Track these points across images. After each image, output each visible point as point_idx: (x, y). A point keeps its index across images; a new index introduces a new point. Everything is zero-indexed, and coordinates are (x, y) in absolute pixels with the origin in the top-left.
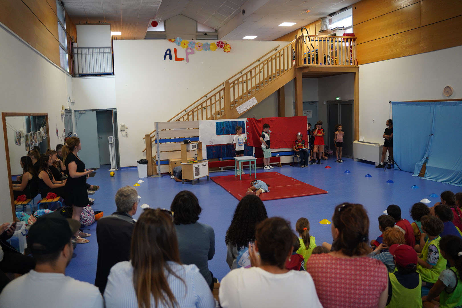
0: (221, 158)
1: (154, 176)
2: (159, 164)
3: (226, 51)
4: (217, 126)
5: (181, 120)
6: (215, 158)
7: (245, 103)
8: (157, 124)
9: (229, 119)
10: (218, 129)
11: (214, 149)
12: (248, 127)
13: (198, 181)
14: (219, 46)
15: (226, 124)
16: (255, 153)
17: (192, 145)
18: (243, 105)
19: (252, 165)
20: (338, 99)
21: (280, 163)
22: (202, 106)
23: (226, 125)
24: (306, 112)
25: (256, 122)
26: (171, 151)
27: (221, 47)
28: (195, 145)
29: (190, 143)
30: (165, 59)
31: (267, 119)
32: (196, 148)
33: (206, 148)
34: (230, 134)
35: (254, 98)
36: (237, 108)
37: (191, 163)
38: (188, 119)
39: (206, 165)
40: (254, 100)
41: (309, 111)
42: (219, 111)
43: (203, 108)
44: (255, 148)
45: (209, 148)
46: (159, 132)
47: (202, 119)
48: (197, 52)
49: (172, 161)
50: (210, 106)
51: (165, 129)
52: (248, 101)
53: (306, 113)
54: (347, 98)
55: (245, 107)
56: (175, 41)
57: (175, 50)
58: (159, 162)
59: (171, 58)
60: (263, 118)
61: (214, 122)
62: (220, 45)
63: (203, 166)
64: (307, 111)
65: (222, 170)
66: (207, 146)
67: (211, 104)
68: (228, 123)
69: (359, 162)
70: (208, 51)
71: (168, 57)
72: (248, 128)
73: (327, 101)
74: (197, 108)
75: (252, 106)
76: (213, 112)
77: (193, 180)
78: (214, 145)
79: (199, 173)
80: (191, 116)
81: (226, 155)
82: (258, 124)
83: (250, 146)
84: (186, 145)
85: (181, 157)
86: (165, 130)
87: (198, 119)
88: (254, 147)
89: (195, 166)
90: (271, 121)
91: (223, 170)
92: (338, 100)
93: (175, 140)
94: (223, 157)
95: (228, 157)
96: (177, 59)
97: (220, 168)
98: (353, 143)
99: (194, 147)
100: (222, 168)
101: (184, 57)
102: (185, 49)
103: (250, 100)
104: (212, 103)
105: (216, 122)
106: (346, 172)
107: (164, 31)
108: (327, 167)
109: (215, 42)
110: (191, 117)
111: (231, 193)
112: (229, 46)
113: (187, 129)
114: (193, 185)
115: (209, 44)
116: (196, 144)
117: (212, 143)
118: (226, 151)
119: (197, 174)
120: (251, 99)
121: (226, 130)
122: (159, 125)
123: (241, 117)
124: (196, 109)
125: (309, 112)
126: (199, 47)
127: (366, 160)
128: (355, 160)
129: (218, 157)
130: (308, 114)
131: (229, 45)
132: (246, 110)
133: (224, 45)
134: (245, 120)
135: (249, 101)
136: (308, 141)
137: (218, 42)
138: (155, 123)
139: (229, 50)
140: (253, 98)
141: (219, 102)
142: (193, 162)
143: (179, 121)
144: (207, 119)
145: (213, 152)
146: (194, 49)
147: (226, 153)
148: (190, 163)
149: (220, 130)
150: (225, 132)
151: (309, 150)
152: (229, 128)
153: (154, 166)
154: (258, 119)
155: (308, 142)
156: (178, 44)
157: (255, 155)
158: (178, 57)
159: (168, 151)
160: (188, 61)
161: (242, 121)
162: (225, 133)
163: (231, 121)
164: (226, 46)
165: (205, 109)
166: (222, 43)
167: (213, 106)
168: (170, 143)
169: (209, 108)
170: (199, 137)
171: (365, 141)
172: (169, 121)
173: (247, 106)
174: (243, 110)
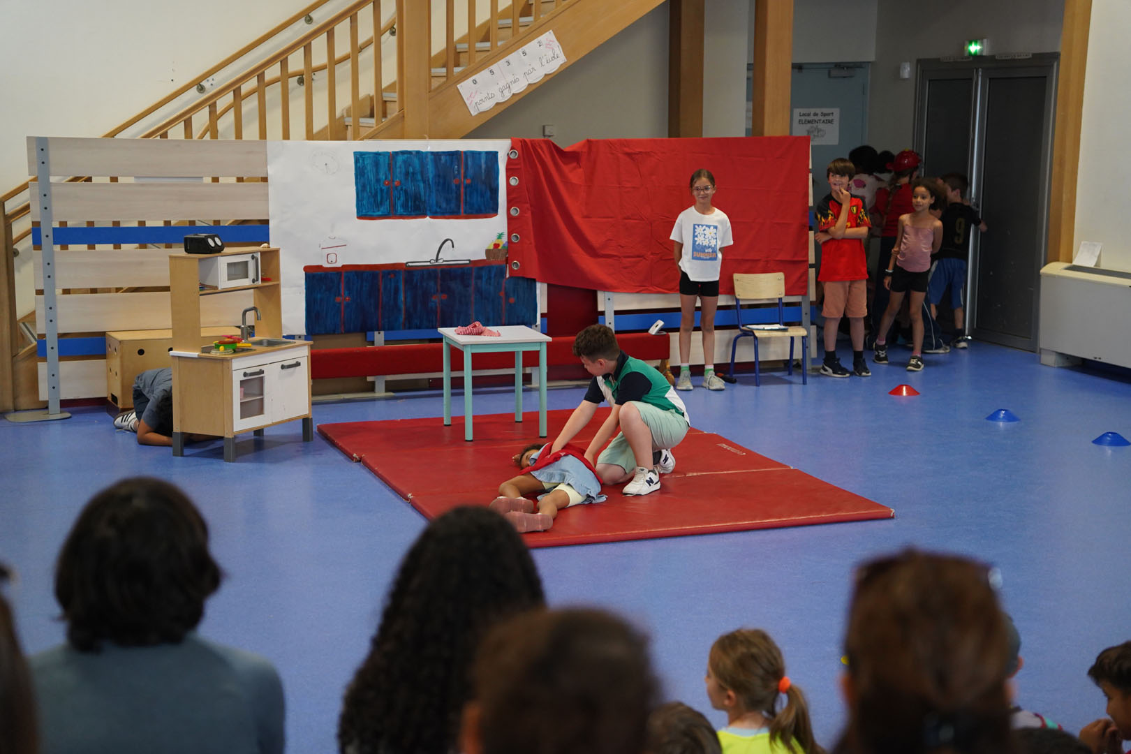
0: (379, 330)
1: (23, 417)
2: (52, 353)
4: (360, 173)
5: (177, 132)
6: (348, 331)
7: (502, 62)
8: (41, 148)
9: (424, 138)
10: (364, 187)
11: (342, 286)
12: (514, 182)
13: (257, 445)
15: (407, 163)
16: (545, 311)
17: (229, 265)
18: (491, 71)
19: (528, 370)
20: (974, 48)
21: (668, 366)
22: (284, 64)
23: (403, 170)
24: (810, 118)
25: (556, 164)
26: (118, 290)
28: (246, 263)
29: (218, 250)
31: (610, 144)
32: (247, 277)
33: (303, 282)
34: (423, 215)
35: (549, 36)
36: (465, 88)
37: (220, 353)
38: (212, 129)
39: (298, 364)
40: (548, 45)
41: (826, 111)
42: (372, 98)
43: (293, 82)
44: (549, 286)
45: (317, 279)
46: (54, 190)
47: (286, 136)
49: (121, 342)
50: (325, 73)
51: (87, 176)
52: (520, 51)
53: (809, 122)
54: (1024, 44)
55: (502, 83)
58: (52, 342)
60: (589, 141)
61: (345, 152)
63: (283, 367)
64: (813, 111)
65: (380, 392)
66: (306, 268)
67: (333, 62)
68: (416, 162)
69: (1070, 373)
72: (515, 187)
73: (919, 61)
74: (261, 77)
75: (537, 77)
76: (344, 101)
77: (228, 435)
78: (343, 266)
79: (262, 400)
80: (230, 116)
81: (402, 318)
82: (566, 169)
83: (524, 278)
84: (197, 262)
85: (169, 323)
86: (89, 179)
87: (263, 135)
88: (542, 281)
89: (240, 366)
90: (629, 155)
91: (387, 390)
92: (977, 57)
93: (144, 236)
94: (388, 327)
95: (410, 328)
97: (373, 383)
98: (1038, 276)
99: (238, 270)
100: (380, 382)
103: (526, 48)
104: (338, 55)
105: (355, 153)
106: (994, 417)
108: (897, 391)
110: (226, 123)
111: (419, 503)
113: (208, 180)
114: (225, 461)
116: (247, 258)
117: (332, 258)
118: (402, 297)
119: (253, 406)
120: (535, 41)
121: (406, 192)
122: (54, 155)
123: (480, 132)
124: (253, 83)
125: (824, 115)
127: (1105, 359)
128: (1049, 359)
129: (365, 328)
130: (821, 126)
132: (508, 95)
134: (501, 147)
135: (524, 53)
136: (812, 260)
138: (28, 138)
140: (543, 38)
141: (370, 51)
142: (233, 345)
143: (164, 136)
144: (310, 136)
145: (339, 299)
147: (403, 307)
148: (214, 354)
149: (376, 195)
150: (399, 204)
151: (812, 303)
152: (422, 185)
153: (23, 366)
154: (565, 146)
155: (812, 266)
157: (545, 320)
159: (108, 291)
161: (488, 153)
162: (400, 210)
163: (429, 149)
165: (301, 81)
167: (344, 70)
168: (117, 247)
169: (321, 79)
170: (267, 222)
171: (1103, 266)
172: (113, 134)
173: (510, 78)
174: (493, 96)
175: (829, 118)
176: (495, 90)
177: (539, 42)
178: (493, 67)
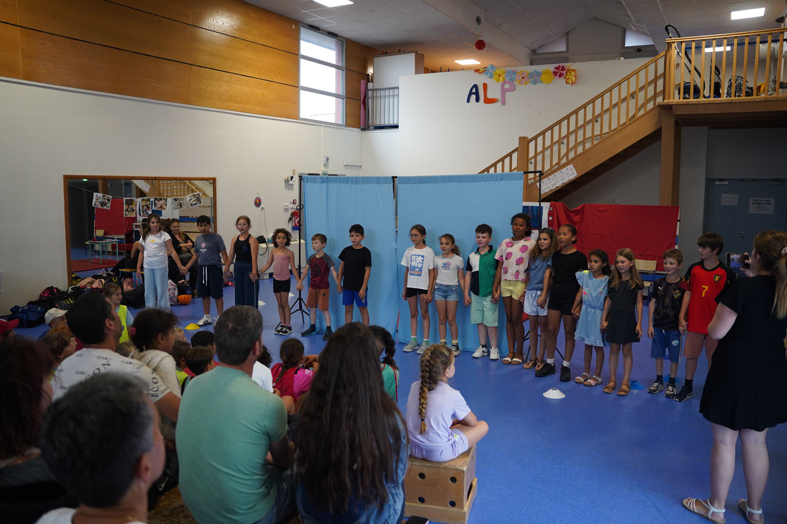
3: (569, 83)
7: (553, 175)
12: (550, 219)
14: (555, 75)
18: (549, 179)
24: (758, 202)
27: (560, 76)
30: (468, 101)
31: (592, 206)
35: (571, 166)
40: (571, 170)
41: (767, 199)
48: (520, 87)
55: (553, 183)
56: (485, 71)
57: (485, 86)
59: (477, 100)
60: (584, 205)
62: (559, 73)
70: (538, 84)
71: (473, 97)
75: (566, 181)
96: (488, 101)
101: (498, 96)
102: (500, 83)
103: (563, 170)
107: (565, 50)
109: (551, 67)
112: (573, 73)
115: (540, 72)
120: (565, 169)
125: (766, 201)
126: (523, 78)
130: (763, 205)
131: (573, 71)
132: (555, 187)
133: (566, 73)
134: (546, 206)
135: (561, 172)
137: (556, 68)
139: (574, 81)
146: (516, 83)
156: (489, 75)
158: (489, 96)
160: (504, 103)
164: (568, 73)
166: (563, 68)
173: (556, 181)
174: (549, 187)
175: (769, 202)
176: (550, 185)
177: (567, 168)
178: (549, 177)
